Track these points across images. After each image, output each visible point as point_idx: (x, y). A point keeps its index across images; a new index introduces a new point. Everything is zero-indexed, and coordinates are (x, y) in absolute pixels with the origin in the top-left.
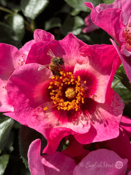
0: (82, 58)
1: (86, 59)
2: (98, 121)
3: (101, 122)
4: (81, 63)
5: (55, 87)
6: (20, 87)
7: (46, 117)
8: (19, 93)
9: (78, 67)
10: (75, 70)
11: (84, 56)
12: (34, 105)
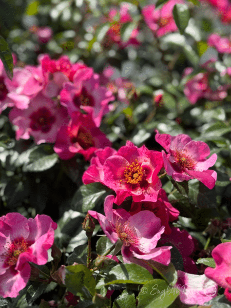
0: (147, 159)
1: (148, 160)
2: (148, 193)
3: (149, 194)
4: (146, 161)
5: (129, 171)
6: (110, 167)
7: (121, 186)
8: (109, 170)
9: (144, 164)
10: (142, 164)
11: (148, 157)
12: (115, 178)
